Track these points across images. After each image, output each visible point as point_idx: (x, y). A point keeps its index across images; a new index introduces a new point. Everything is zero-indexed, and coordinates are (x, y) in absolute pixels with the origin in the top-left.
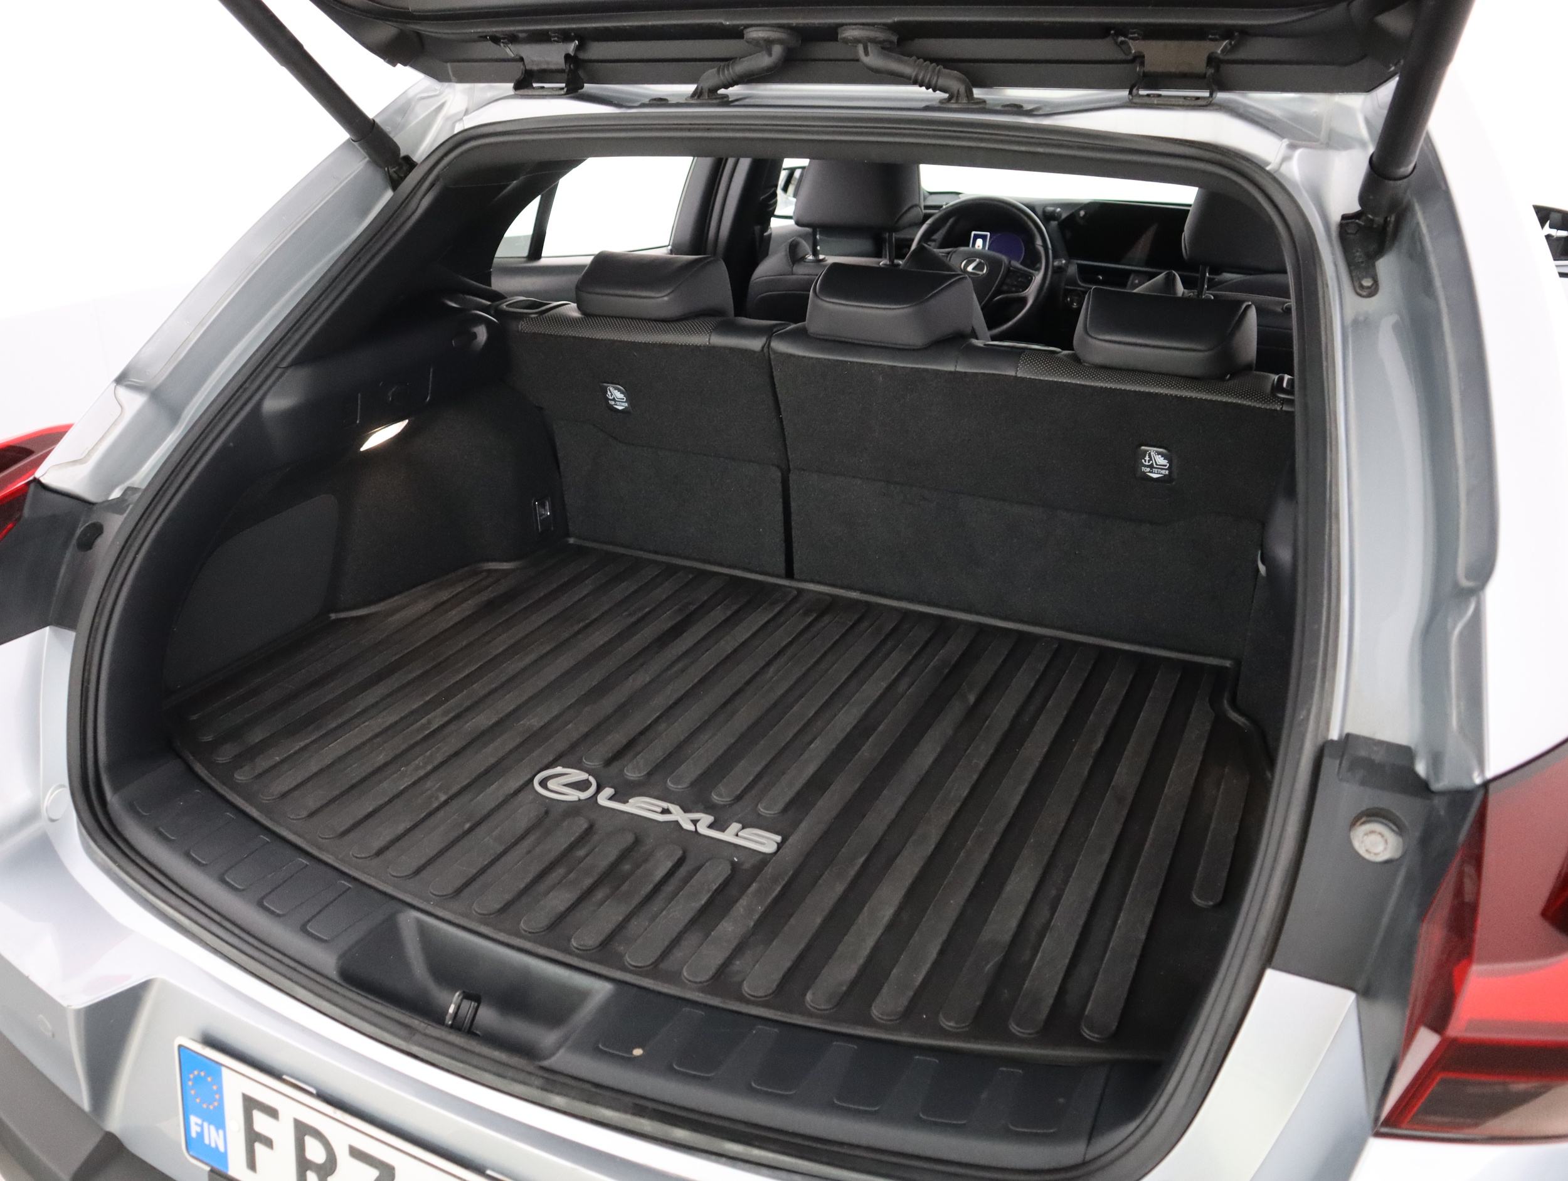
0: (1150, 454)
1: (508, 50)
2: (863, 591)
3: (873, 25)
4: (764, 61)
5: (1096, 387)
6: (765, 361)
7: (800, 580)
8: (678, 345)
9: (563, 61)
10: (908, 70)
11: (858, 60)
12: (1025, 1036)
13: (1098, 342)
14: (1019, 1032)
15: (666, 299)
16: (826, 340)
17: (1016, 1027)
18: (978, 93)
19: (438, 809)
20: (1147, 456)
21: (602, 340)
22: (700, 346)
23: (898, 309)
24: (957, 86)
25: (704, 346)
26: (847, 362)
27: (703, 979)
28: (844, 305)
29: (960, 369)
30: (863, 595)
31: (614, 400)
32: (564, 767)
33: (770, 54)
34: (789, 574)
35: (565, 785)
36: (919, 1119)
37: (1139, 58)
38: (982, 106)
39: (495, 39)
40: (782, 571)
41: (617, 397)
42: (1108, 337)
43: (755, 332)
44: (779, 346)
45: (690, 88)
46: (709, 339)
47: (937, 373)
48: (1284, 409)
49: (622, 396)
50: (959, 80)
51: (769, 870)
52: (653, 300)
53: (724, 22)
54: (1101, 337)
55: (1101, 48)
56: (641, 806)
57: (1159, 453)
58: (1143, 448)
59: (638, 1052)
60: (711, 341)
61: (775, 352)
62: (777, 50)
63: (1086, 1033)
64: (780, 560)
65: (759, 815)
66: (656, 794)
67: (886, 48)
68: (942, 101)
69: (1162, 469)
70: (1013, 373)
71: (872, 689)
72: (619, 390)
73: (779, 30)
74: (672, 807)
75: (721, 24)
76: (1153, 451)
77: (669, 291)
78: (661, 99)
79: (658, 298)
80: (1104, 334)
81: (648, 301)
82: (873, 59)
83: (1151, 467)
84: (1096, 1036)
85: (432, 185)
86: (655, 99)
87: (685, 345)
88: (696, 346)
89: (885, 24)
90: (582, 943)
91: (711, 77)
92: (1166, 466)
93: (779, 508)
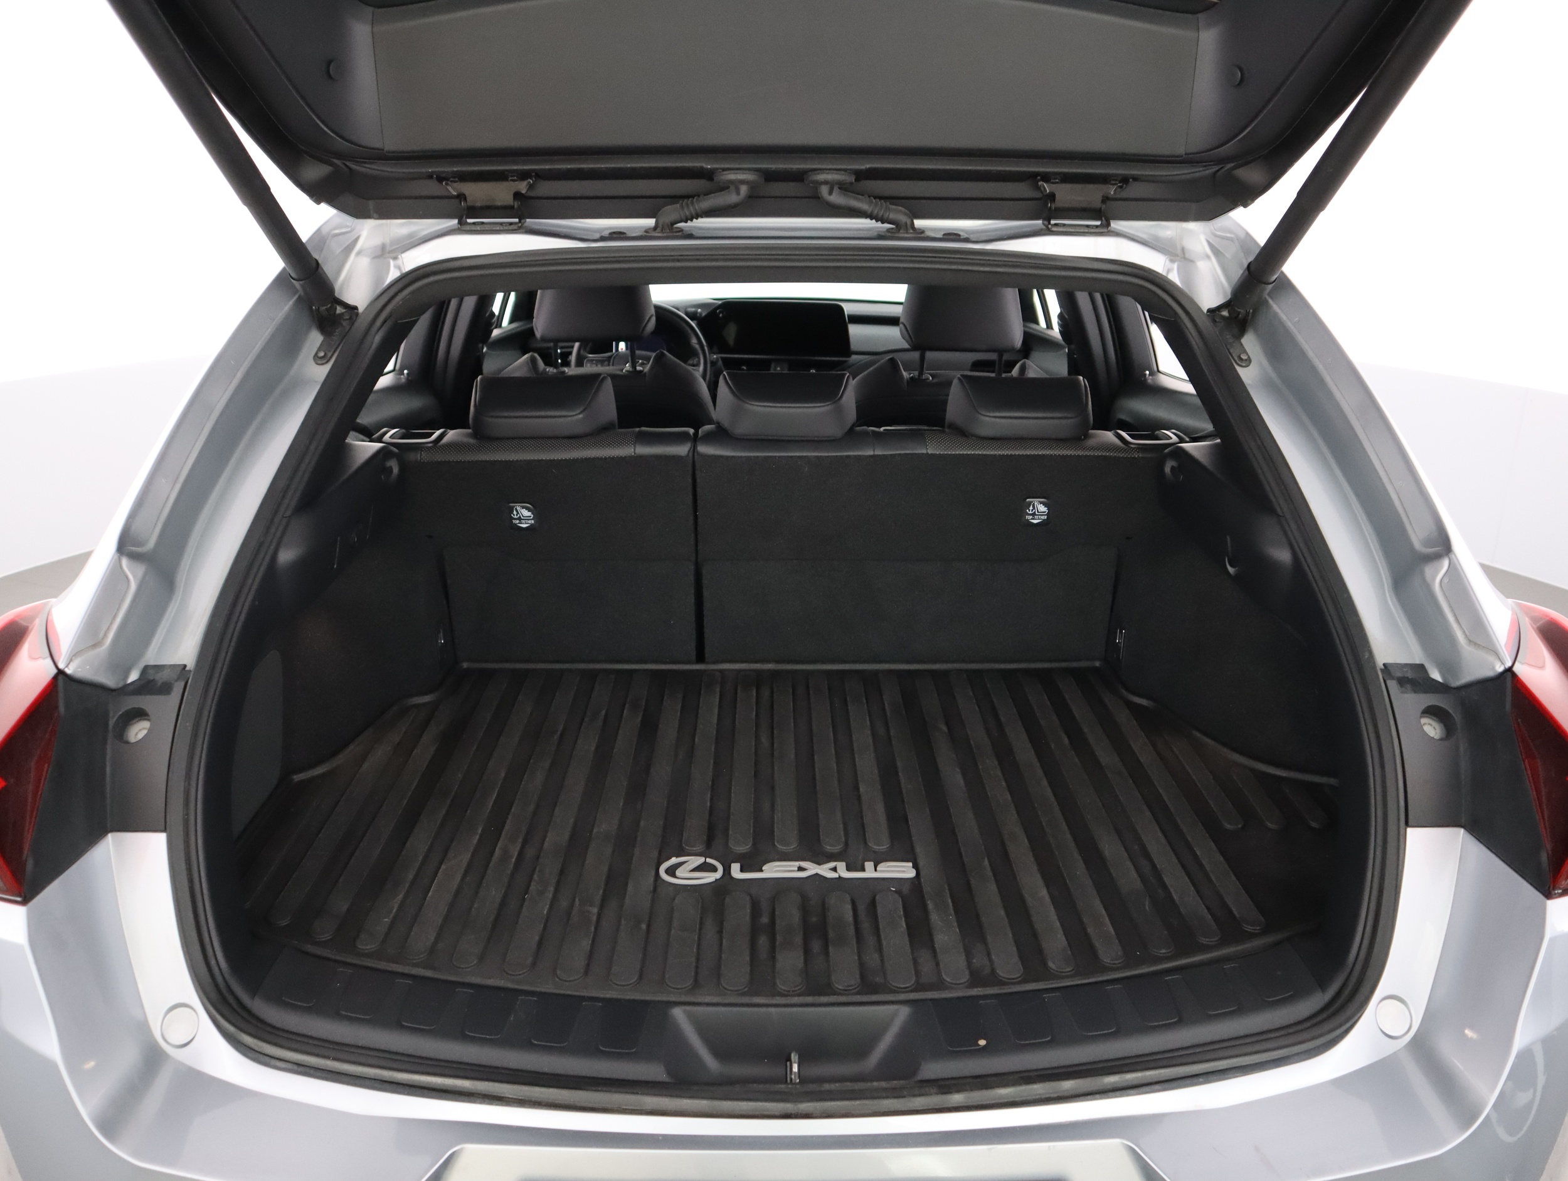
0: (1034, 504)
1: (449, 188)
2: (777, 662)
3: (845, 170)
4: (732, 198)
5: (995, 455)
6: (693, 463)
7: (715, 662)
8: (601, 459)
9: (511, 197)
10: (864, 206)
11: (819, 198)
12: (1214, 943)
13: (987, 419)
14: (1210, 942)
15: (581, 416)
16: (751, 440)
17: (1204, 939)
18: (919, 223)
19: (598, 921)
20: (1031, 507)
21: (517, 461)
22: (625, 457)
23: (823, 406)
24: (903, 219)
25: (629, 457)
26: (775, 457)
27: (966, 980)
28: (771, 407)
29: (878, 452)
30: (777, 665)
31: (520, 519)
32: (677, 857)
33: (738, 193)
34: (701, 658)
35: (694, 870)
36: (1210, 1016)
37: (1052, 197)
38: (920, 234)
39: (440, 179)
40: (693, 655)
41: (524, 516)
42: (998, 414)
43: (681, 438)
44: (704, 449)
45: (650, 222)
46: (635, 450)
47: (859, 458)
48: (1140, 456)
49: (529, 514)
50: (906, 214)
51: (927, 889)
52: (569, 418)
53: (705, 166)
54: (991, 414)
55: (1022, 189)
56: (774, 870)
57: (1041, 503)
58: (1028, 500)
59: (982, 1042)
60: (636, 452)
61: (699, 454)
62: (744, 189)
63: (1249, 928)
64: (692, 646)
65: (875, 852)
66: (776, 857)
67: (844, 188)
68: (889, 230)
69: (1042, 515)
70: (924, 451)
71: (862, 737)
72: (527, 508)
73: (756, 173)
74: (803, 864)
75: (702, 167)
76: (1036, 501)
77: (581, 409)
78: (621, 233)
79: (573, 416)
80: (993, 411)
81: (561, 420)
82: (836, 198)
83: (1034, 515)
84: (1258, 928)
85: (385, 322)
86: (614, 233)
87: (609, 457)
88: (621, 457)
89: (850, 170)
90: (846, 984)
91: (671, 212)
92: (1045, 512)
93: (691, 599)
